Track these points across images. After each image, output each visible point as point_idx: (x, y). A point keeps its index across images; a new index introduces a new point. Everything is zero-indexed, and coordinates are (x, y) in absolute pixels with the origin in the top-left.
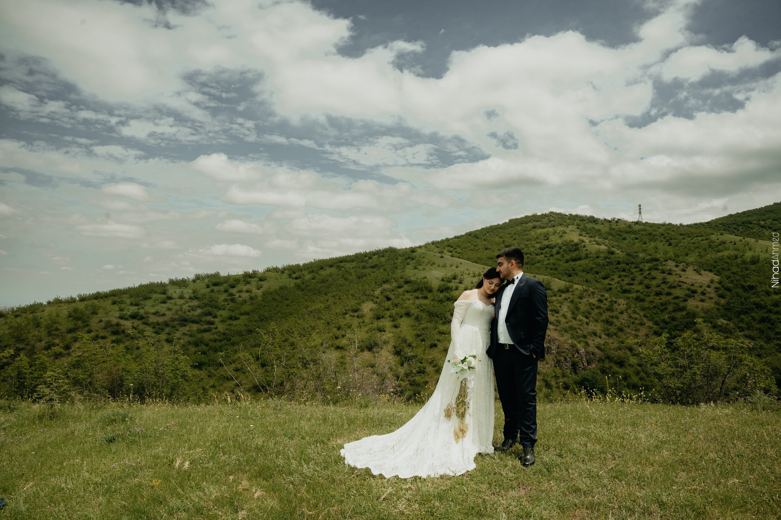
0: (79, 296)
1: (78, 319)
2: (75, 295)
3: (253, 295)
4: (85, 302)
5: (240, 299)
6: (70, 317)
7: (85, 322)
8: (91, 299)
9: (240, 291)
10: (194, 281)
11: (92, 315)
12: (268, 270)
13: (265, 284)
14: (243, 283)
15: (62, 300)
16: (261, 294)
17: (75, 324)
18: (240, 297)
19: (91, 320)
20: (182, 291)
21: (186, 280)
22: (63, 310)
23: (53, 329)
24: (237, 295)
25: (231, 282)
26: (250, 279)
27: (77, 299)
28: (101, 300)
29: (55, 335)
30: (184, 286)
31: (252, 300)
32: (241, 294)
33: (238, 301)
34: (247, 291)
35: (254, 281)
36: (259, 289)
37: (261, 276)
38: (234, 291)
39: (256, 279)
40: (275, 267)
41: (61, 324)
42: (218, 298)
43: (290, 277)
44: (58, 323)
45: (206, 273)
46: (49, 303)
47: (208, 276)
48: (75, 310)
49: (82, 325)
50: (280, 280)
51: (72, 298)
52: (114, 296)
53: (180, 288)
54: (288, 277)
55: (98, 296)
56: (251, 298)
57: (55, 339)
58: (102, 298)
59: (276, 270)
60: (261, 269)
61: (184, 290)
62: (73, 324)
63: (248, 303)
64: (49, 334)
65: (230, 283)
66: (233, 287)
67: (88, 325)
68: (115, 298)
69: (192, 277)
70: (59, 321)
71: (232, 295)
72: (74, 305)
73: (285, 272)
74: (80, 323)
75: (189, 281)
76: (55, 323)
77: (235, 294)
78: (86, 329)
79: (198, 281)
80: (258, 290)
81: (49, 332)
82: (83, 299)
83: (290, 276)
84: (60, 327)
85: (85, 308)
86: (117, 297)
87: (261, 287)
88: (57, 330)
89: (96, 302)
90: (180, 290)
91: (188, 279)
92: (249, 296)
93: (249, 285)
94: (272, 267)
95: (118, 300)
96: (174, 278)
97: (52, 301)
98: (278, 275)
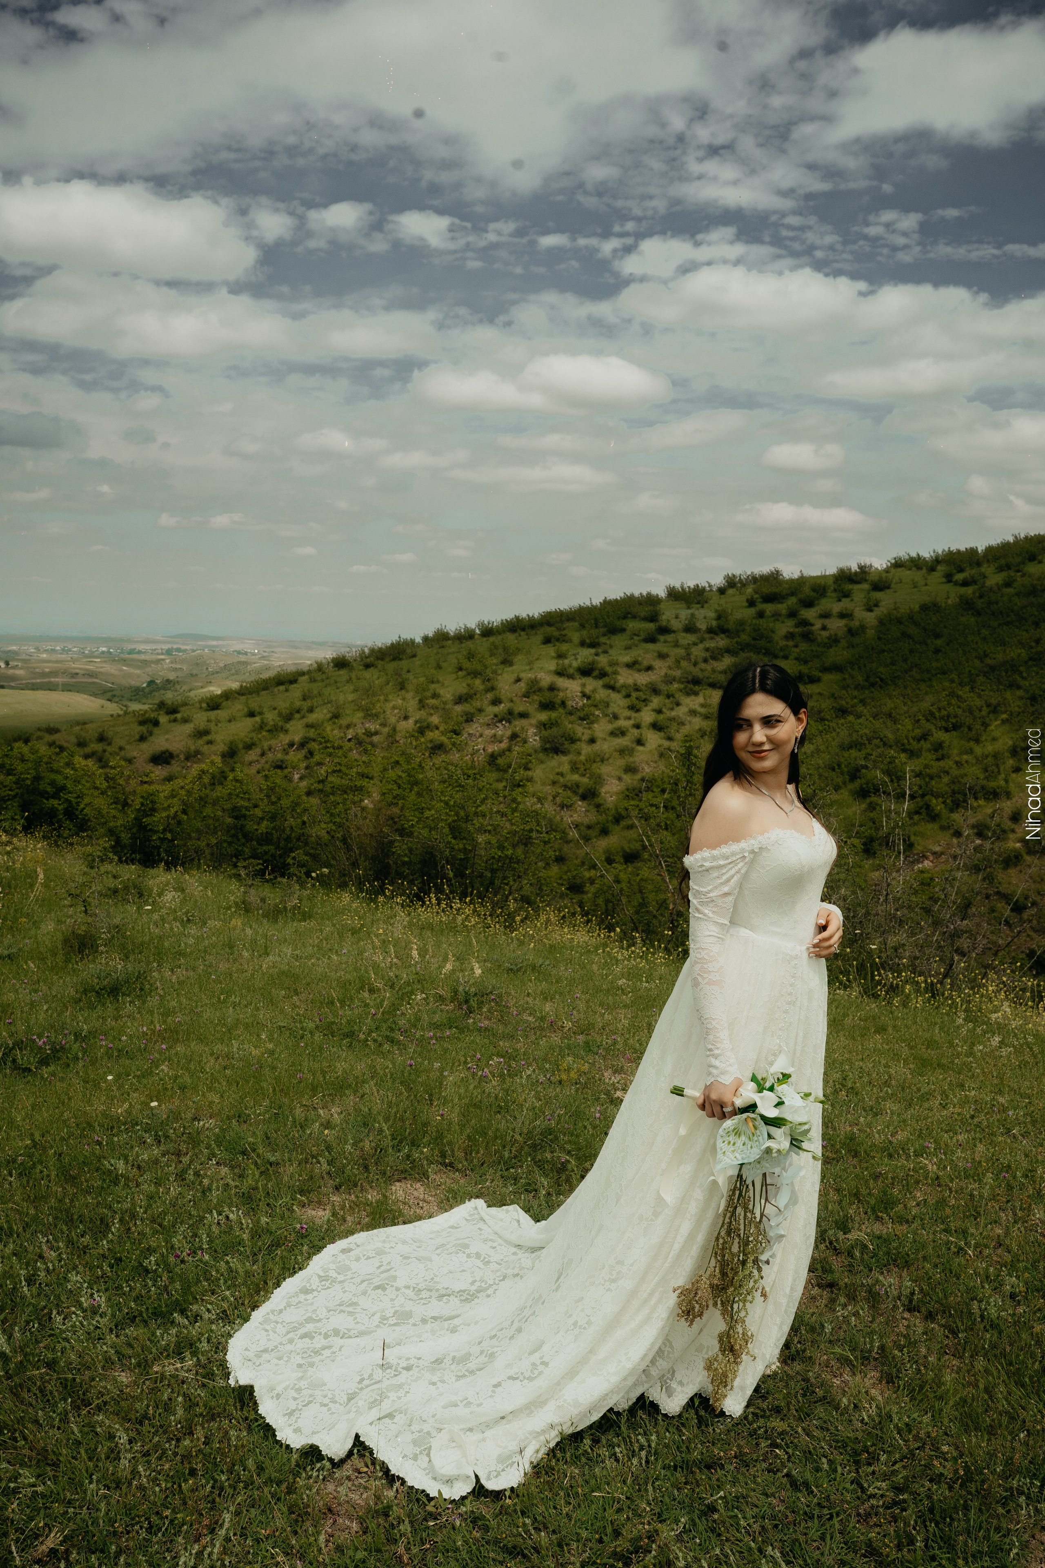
0: (481, 625)
1: (475, 674)
2: (472, 624)
3: (855, 624)
4: (492, 639)
5: (825, 634)
6: (461, 669)
7: (489, 680)
8: (504, 632)
9: (826, 616)
10: (722, 591)
11: (501, 666)
12: (898, 564)
13: (886, 600)
14: (833, 595)
15: (448, 633)
16: (875, 622)
17: (468, 685)
18: (824, 628)
19: (499, 678)
20: (693, 615)
21: (704, 589)
22: (448, 654)
23: (429, 694)
24: (818, 625)
25: (807, 591)
26: (850, 587)
27: (478, 631)
28: (522, 633)
29: (432, 707)
30: (698, 603)
31: (853, 635)
32: (827, 622)
33: (819, 640)
34: (842, 615)
35: (859, 592)
36: (871, 610)
37: (876, 578)
38: (810, 614)
39: (866, 586)
40: (914, 555)
41: (443, 685)
42: (773, 632)
43: (949, 581)
44: (438, 682)
45: (749, 573)
46: (426, 639)
47: (755, 579)
48: (470, 656)
49: (481, 687)
50: (924, 588)
51: (467, 629)
52: (549, 624)
53: (689, 608)
54: (944, 580)
55: (516, 626)
56: (851, 632)
57: (432, 715)
58: (523, 629)
59: (916, 563)
60: (879, 563)
61: (696, 613)
62: (464, 685)
63: (843, 643)
64: (422, 705)
65: (802, 596)
66: (809, 604)
67: (493, 689)
68: (549, 630)
69: (718, 580)
70: (441, 679)
71: (805, 623)
72: (470, 644)
73: (939, 568)
74: (478, 682)
75: (711, 590)
76: (433, 682)
77: (812, 621)
78: (490, 696)
79: (731, 591)
80: (869, 614)
81: (421, 701)
82: (488, 632)
83: (949, 578)
84: (442, 692)
85: (491, 650)
86: (553, 628)
87: (876, 605)
88: (435, 696)
89: (511, 638)
90: (689, 611)
91: (710, 586)
92: (846, 626)
93: (848, 600)
94: (907, 557)
95: (556, 634)
96: (678, 585)
97: (431, 635)
98: (918, 576)
